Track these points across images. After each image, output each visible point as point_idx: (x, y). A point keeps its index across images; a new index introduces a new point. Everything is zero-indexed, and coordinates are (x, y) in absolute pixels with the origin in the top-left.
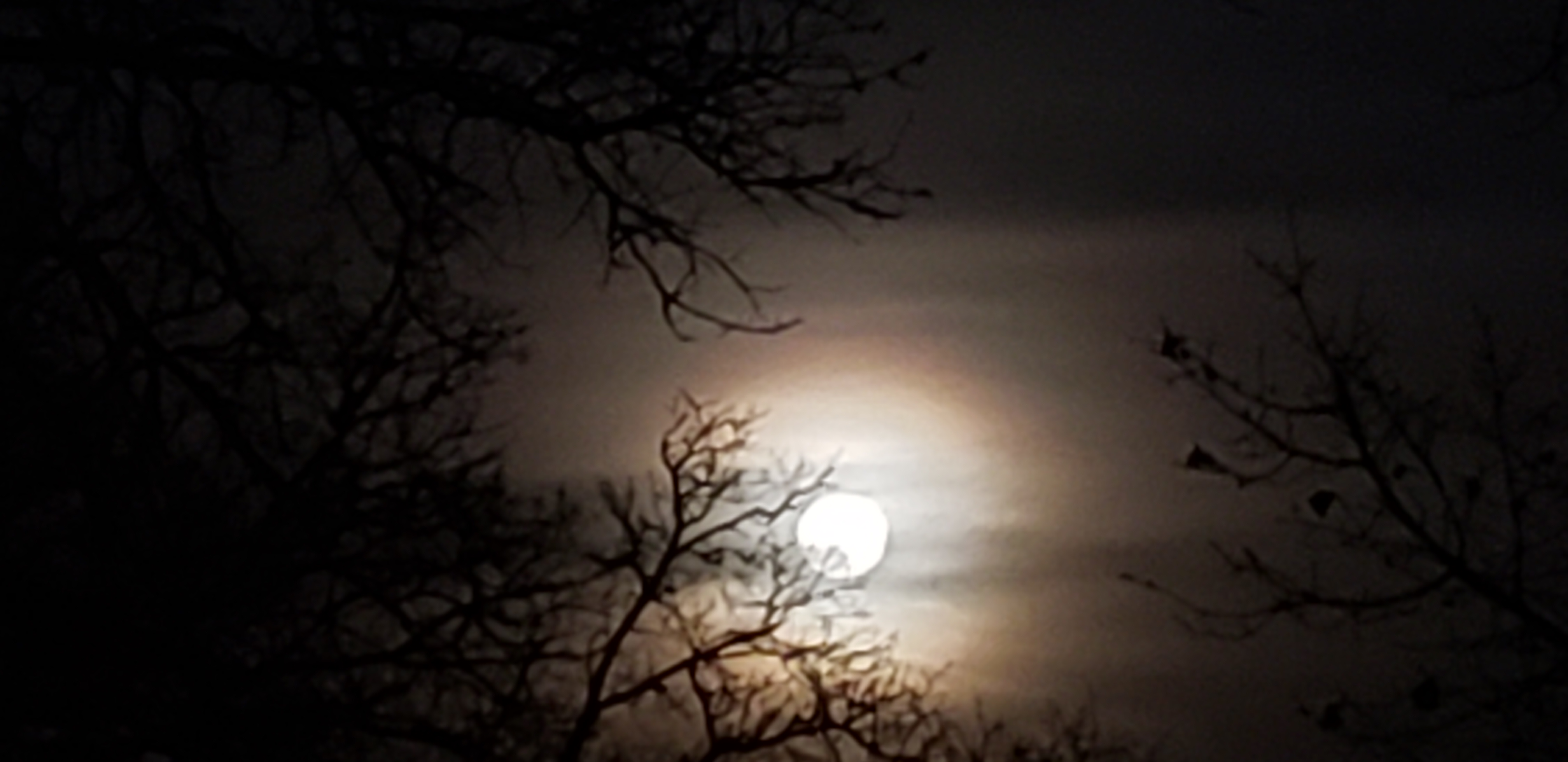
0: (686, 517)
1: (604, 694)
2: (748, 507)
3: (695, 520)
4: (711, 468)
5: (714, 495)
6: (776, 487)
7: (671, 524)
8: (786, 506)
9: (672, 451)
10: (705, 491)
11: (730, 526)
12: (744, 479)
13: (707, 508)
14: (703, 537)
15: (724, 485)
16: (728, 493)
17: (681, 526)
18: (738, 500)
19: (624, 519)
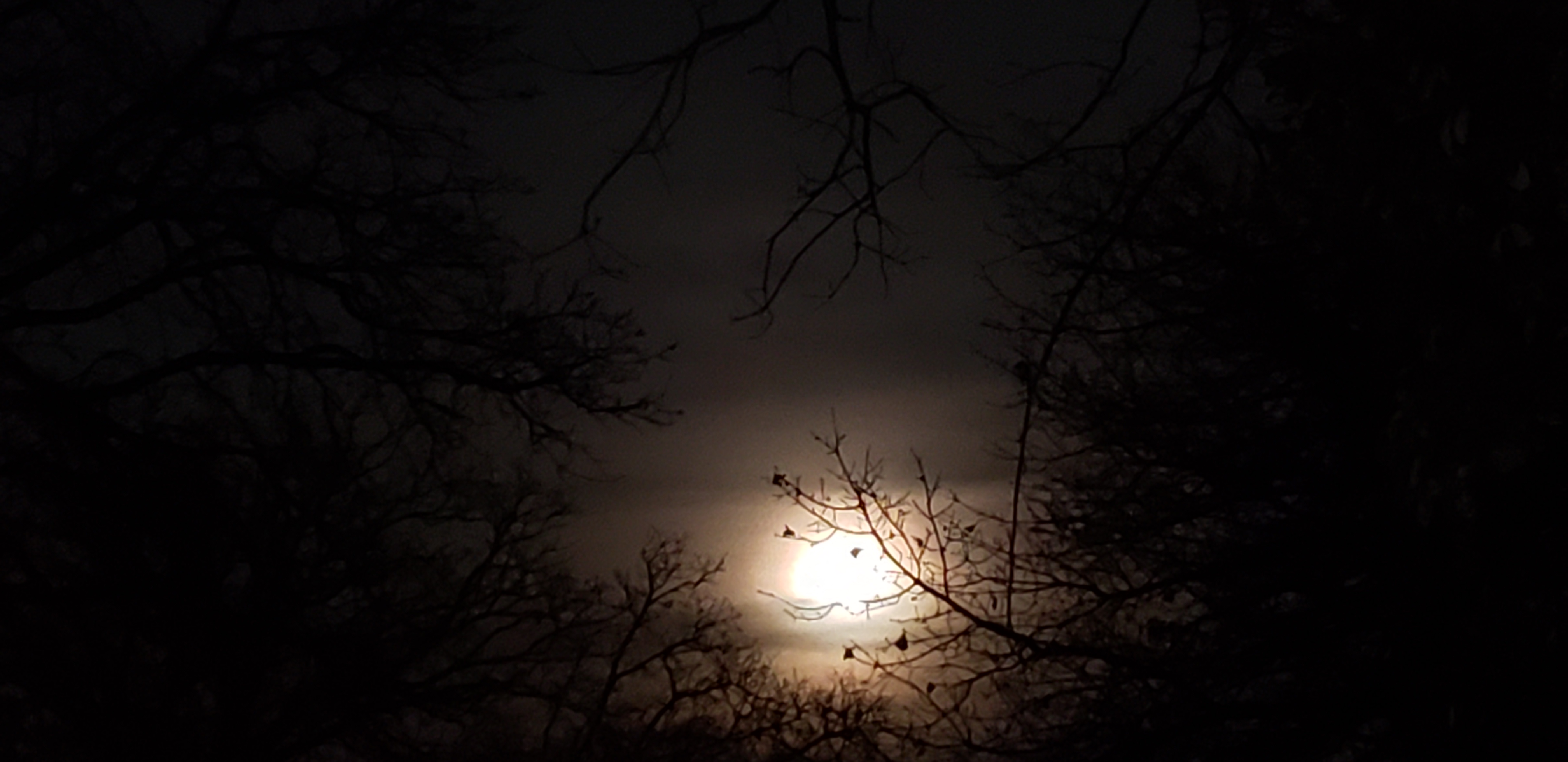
0: (655, 586)
1: (619, 671)
2: (684, 581)
3: (660, 587)
4: (666, 562)
5: (669, 575)
6: (697, 571)
7: (648, 590)
8: (702, 580)
9: (647, 555)
10: (664, 573)
11: (675, 590)
12: (683, 567)
13: (665, 582)
14: (664, 595)
15: (673, 570)
16: (674, 574)
17: (652, 590)
18: (680, 578)
19: (626, 588)
